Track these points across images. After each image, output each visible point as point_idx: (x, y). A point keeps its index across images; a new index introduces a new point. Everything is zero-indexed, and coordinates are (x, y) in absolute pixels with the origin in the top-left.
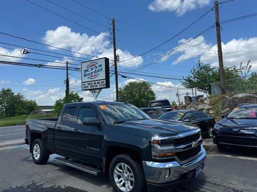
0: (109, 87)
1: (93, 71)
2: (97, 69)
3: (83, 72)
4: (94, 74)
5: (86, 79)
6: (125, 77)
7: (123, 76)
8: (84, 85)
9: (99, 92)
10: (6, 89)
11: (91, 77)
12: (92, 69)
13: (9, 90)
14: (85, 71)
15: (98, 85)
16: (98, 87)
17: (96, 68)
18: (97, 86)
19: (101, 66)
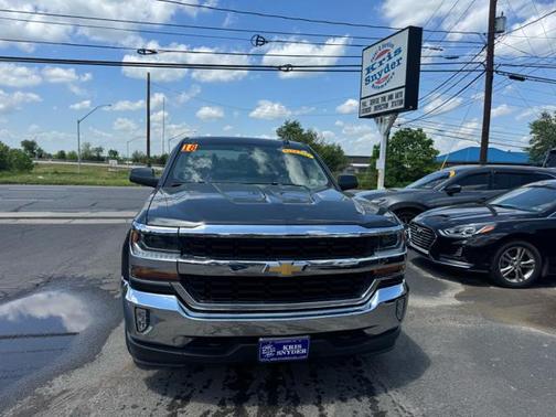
0: (415, 108)
1: (383, 67)
2: (390, 62)
3: (365, 72)
4: (384, 75)
5: (368, 90)
6: (522, 79)
7: (513, 77)
8: (364, 104)
9: (393, 120)
10: (291, 122)
11: (378, 83)
12: (381, 63)
13: (295, 125)
14: (368, 70)
15: (390, 105)
16: (390, 108)
17: (390, 58)
18: (387, 105)
19: (399, 51)
